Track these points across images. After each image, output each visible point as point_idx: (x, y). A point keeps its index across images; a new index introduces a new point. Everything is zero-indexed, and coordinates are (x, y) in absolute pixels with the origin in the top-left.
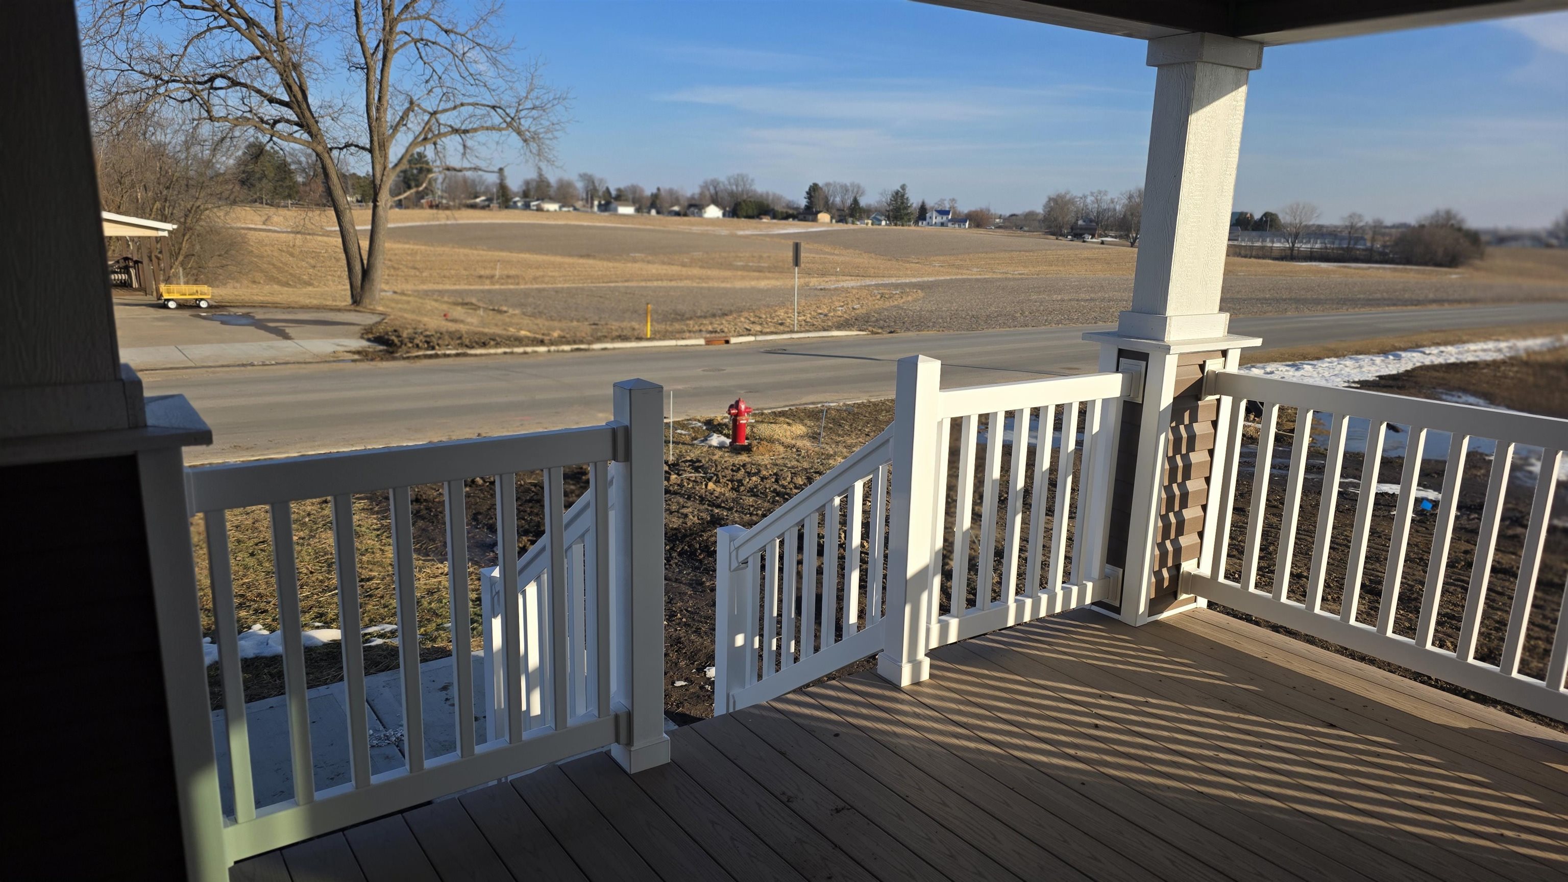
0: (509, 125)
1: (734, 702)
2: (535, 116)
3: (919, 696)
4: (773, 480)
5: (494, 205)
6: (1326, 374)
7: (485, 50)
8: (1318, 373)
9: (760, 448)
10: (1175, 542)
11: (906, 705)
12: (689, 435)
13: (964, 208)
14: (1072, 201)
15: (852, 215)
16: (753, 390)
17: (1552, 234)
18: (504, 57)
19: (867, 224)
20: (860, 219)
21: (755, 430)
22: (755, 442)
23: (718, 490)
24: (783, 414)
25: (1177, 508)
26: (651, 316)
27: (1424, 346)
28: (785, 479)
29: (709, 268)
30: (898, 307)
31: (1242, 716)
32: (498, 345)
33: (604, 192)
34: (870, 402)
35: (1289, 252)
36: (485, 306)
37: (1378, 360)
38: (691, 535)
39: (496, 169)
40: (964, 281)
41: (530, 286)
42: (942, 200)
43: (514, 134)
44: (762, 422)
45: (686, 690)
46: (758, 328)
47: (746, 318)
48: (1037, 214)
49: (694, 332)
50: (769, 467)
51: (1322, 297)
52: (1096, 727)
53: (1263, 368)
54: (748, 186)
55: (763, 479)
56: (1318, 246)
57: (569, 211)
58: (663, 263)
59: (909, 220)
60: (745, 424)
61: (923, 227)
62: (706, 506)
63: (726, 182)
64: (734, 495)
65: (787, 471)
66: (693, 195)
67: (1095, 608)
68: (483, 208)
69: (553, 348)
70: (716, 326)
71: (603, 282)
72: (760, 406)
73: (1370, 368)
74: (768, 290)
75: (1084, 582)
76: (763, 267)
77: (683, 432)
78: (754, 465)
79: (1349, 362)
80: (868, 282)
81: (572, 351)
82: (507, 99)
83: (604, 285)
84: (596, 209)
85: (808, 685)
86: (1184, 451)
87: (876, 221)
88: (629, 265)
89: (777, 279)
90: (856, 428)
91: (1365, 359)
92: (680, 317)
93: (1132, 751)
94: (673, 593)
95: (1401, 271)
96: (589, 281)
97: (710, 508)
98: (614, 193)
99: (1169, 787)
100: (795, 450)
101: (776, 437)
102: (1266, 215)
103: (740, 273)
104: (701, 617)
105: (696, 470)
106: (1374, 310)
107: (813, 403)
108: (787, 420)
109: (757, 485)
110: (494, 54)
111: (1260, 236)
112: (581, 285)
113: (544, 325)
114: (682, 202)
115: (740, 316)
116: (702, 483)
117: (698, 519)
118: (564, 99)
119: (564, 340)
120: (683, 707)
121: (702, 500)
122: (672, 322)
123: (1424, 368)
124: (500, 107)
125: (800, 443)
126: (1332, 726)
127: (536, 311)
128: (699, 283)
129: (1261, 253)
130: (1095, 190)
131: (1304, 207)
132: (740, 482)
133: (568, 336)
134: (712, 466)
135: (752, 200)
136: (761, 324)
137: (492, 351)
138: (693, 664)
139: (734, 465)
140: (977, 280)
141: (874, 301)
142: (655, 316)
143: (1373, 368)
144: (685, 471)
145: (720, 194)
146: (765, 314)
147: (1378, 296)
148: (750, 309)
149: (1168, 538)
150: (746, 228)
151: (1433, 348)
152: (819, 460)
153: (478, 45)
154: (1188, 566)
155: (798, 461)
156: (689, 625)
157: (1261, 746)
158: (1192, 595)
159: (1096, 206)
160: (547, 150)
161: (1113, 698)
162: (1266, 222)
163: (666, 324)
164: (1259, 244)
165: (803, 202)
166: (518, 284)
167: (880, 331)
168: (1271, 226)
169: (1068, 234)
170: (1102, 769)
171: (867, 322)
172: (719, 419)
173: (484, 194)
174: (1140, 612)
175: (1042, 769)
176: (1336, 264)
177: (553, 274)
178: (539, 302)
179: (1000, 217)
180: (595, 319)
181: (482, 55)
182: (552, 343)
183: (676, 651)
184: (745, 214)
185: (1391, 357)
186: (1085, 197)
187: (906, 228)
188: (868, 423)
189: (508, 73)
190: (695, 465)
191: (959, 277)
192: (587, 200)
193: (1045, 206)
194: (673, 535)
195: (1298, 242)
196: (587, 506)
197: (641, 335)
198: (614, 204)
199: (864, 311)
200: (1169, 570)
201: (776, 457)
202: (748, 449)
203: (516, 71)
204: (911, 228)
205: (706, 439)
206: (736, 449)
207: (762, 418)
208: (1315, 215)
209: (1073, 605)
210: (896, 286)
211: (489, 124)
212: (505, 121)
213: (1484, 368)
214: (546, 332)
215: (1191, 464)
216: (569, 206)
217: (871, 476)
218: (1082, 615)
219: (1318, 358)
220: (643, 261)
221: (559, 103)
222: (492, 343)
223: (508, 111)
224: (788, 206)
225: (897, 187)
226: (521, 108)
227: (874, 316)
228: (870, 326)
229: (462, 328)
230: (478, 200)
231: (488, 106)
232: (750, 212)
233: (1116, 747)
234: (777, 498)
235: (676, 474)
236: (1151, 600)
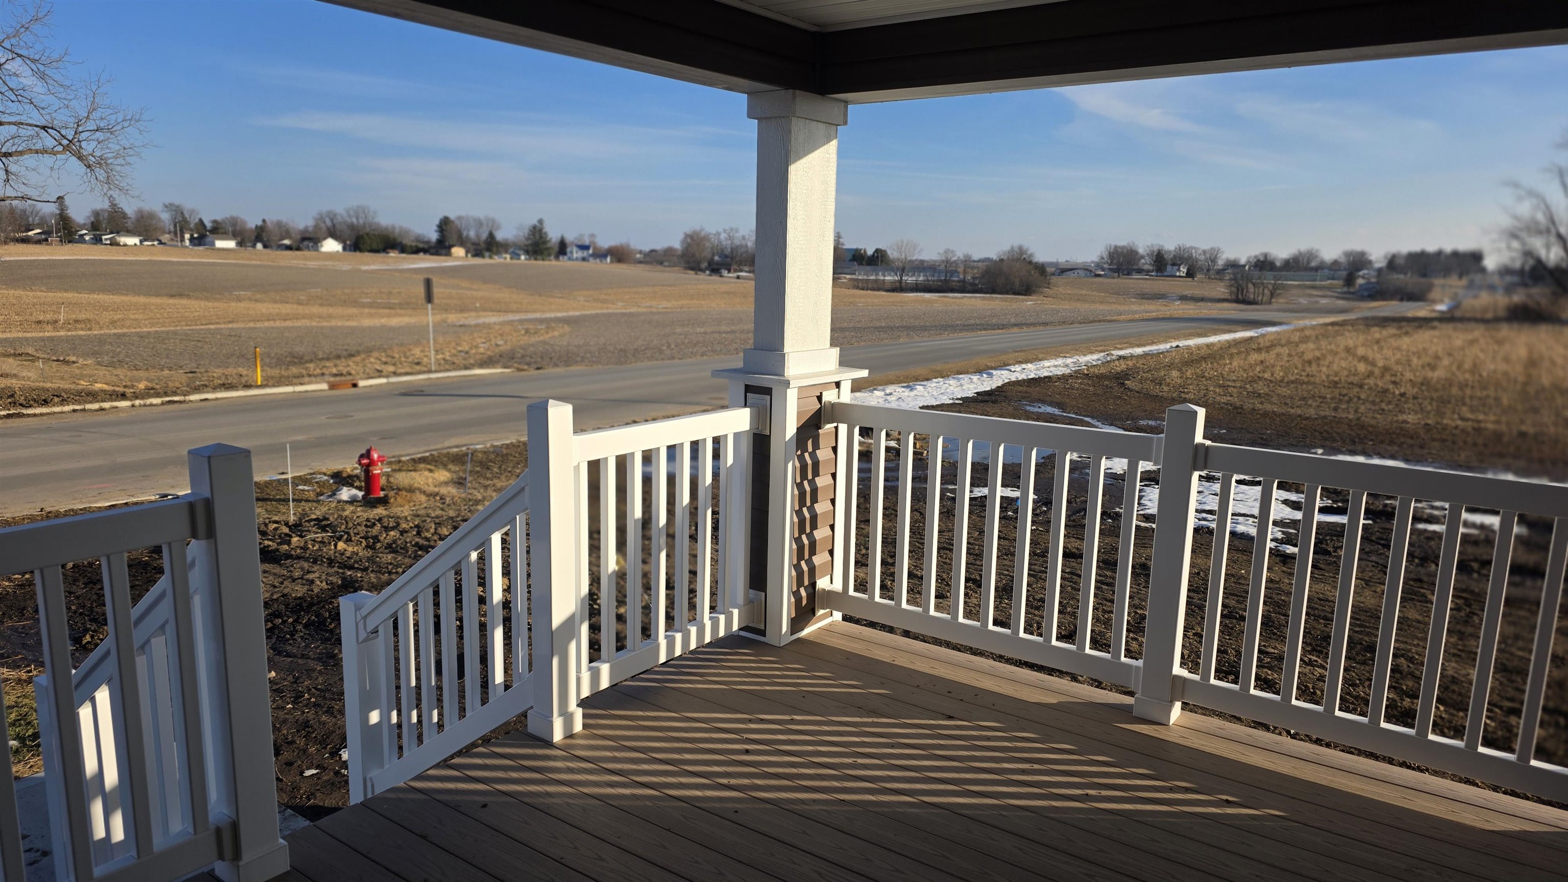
0: (66, 148)
1: (373, 786)
2: (101, 139)
3: (572, 750)
4: (415, 533)
5: (54, 239)
6: (935, 393)
7: (28, 62)
8: (928, 393)
9: (399, 499)
10: (810, 562)
11: (558, 760)
12: (314, 491)
13: (605, 243)
14: (706, 238)
15: (489, 249)
16: (387, 436)
17: (1099, 266)
18: (55, 71)
19: (505, 258)
20: (498, 253)
21: (391, 479)
22: (392, 493)
23: (350, 549)
24: (423, 460)
25: (808, 530)
26: (262, 360)
27: (1010, 365)
28: (428, 531)
29: (331, 305)
30: (544, 342)
31: (876, 720)
32: (64, 402)
33: (196, 224)
34: (519, 442)
35: (898, 284)
36: (46, 356)
37: (975, 378)
38: (318, 603)
39: (54, 199)
40: (610, 315)
41: (107, 331)
42: (582, 236)
43: (74, 159)
44: (400, 470)
45: (318, 778)
46: (391, 369)
47: (377, 358)
48: (676, 250)
49: (315, 376)
50: (409, 518)
51: (928, 324)
52: (747, 752)
53: (884, 390)
54: (371, 219)
55: (403, 532)
56: (921, 278)
57: (153, 245)
58: (275, 302)
59: (549, 255)
60: (379, 474)
61: (563, 262)
62: (336, 569)
63: (345, 214)
64: (370, 553)
65: (431, 522)
66: (307, 227)
67: (743, 633)
68: (39, 242)
69: (137, 402)
70: (341, 368)
71: (202, 324)
72: (397, 453)
73: (969, 386)
74: (400, 328)
75: (730, 610)
76: (394, 304)
77: (306, 488)
78: (391, 518)
79: (952, 382)
80: (511, 317)
81: (163, 404)
82: (61, 118)
83: (202, 327)
84: (187, 243)
85: (452, 757)
86: (810, 477)
87: (515, 256)
88: (233, 304)
89: (411, 316)
90: (505, 470)
91: (965, 378)
92: (298, 360)
93: (781, 770)
94: (298, 672)
95: (988, 299)
96: (184, 323)
97: (341, 571)
98: (209, 225)
99: (814, 801)
100: (438, 498)
101: (416, 485)
102: (877, 251)
103: (367, 310)
104: (333, 693)
105: (323, 529)
106: (969, 334)
107: (457, 446)
108: (429, 467)
109: (396, 540)
110: (42, 68)
111: (874, 271)
112: (172, 328)
113: (126, 376)
114: (293, 235)
115: (369, 356)
116: (330, 543)
117: (327, 584)
118: (137, 121)
119: (152, 391)
120: (315, 798)
121: (331, 562)
122: (288, 366)
123: (1011, 384)
124: (52, 128)
125: (444, 490)
126: (950, 718)
127: (115, 360)
128: (319, 322)
129: (875, 286)
130: (727, 228)
131: (907, 245)
132: (376, 539)
133: (158, 387)
134: (342, 524)
135: (376, 233)
136: (394, 364)
137: (57, 409)
138: (325, 748)
139: (368, 520)
140: (624, 314)
141: (518, 336)
142: (267, 361)
143: (972, 386)
144: (309, 531)
145: (337, 226)
146: (398, 353)
147: (972, 322)
148: (381, 349)
149: (803, 559)
150: (371, 263)
151: (1017, 366)
152: (466, 507)
153: (20, 56)
154: (822, 583)
155: (442, 509)
156: (319, 705)
157: (892, 746)
158: (828, 610)
159: (729, 242)
160: (118, 177)
161: (762, 721)
162: (878, 257)
163: (281, 369)
164: (873, 277)
165: (434, 236)
166: (90, 329)
167: (526, 367)
168: (882, 261)
169: (706, 269)
170: (753, 794)
171: (513, 358)
172: (349, 470)
173: (39, 226)
174: (783, 632)
175: (697, 805)
176: (937, 294)
177: (137, 316)
178: (118, 350)
179: (640, 252)
180: (192, 366)
181: (26, 68)
182: (136, 397)
183: (304, 737)
184: (369, 248)
185: (985, 375)
186: (718, 234)
187: (546, 263)
188: (519, 464)
189: (61, 89)
190: (322, 524)
191: (605, 311)
192: (175, 233)
193: (683, 242)
194: (297, 605)
195: (906, 276)
196: (162, 595)
197: (250, 382)
198: (210, 237)
199: (508, 347)
200: (805, 588)
201: (417, 507)
202: (384, 501)
203: (73, 88)
204: (551, 264)
205: (334, 494)
206: (369, 502)
207: (399, 465)
208: (917, 251)
209: (722, 633)
210: (541, 321)
211: (39, 146)
212: (60, 144)
213: (1056, 382)
214: (129, 383)
215: (817, 488)
216: (153, 241)
217: (508, 527)
218: (731, 642)
219: (928, 380)
220: (250, 300)
221: (130, 125)
222: (56, 399)
223: (63, 132)
224: (418, 240)
225: (534, 221)
226: (80, 129)
227: (519, 352)
228: (516, 362)
229: (15, 383)
230: (30, 233)
231: (36, 126)
232: (375, 246)
233: (766, 769)
234: (420, 553)
235: (298, 536)
236: (792, 619)
